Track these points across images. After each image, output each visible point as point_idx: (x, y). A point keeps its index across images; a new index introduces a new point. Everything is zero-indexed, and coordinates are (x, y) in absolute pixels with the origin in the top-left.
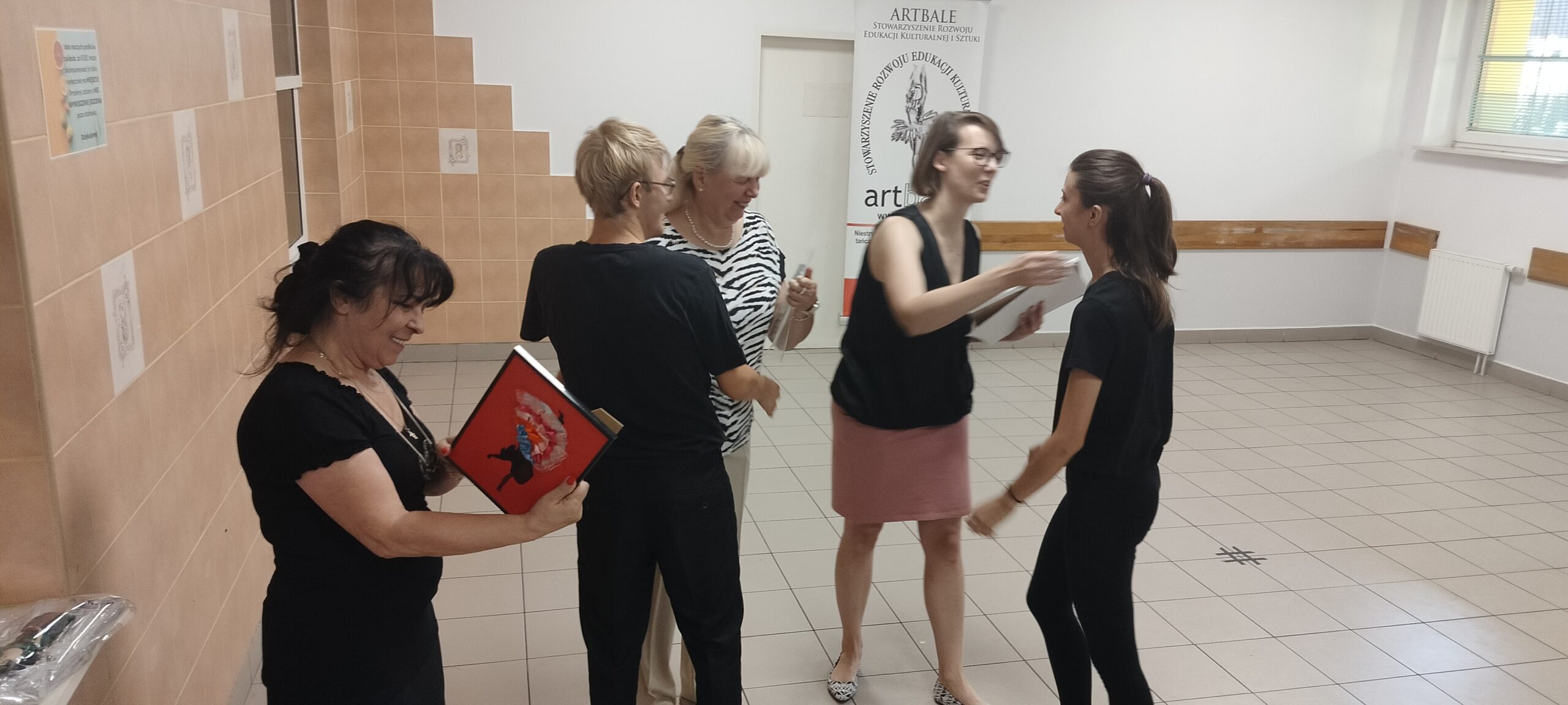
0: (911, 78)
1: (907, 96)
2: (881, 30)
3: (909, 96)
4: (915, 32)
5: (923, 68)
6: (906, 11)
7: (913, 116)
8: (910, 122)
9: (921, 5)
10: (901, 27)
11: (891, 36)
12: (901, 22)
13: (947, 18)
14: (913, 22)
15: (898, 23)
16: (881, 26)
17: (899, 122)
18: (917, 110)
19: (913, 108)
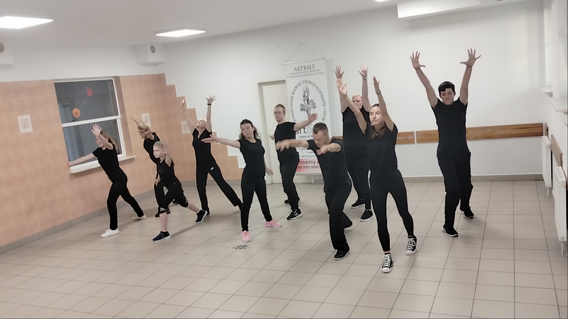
0: (303, 89)
1: (303, 96)
3: (304, 95)
4: (302, 74)
5: (307, 86)
6: (299, 68)
7: (306, 102)
8: (305, 104)
9: (303, 65)
10: (298, 73)
11: (295, 76)
12: (298, 71)
13: (312, 67)
14: (301, 71)
15: (297, 72)
16: (291, 74)
17: (302, 105)
18: (307, 100)
19: (306, 99)
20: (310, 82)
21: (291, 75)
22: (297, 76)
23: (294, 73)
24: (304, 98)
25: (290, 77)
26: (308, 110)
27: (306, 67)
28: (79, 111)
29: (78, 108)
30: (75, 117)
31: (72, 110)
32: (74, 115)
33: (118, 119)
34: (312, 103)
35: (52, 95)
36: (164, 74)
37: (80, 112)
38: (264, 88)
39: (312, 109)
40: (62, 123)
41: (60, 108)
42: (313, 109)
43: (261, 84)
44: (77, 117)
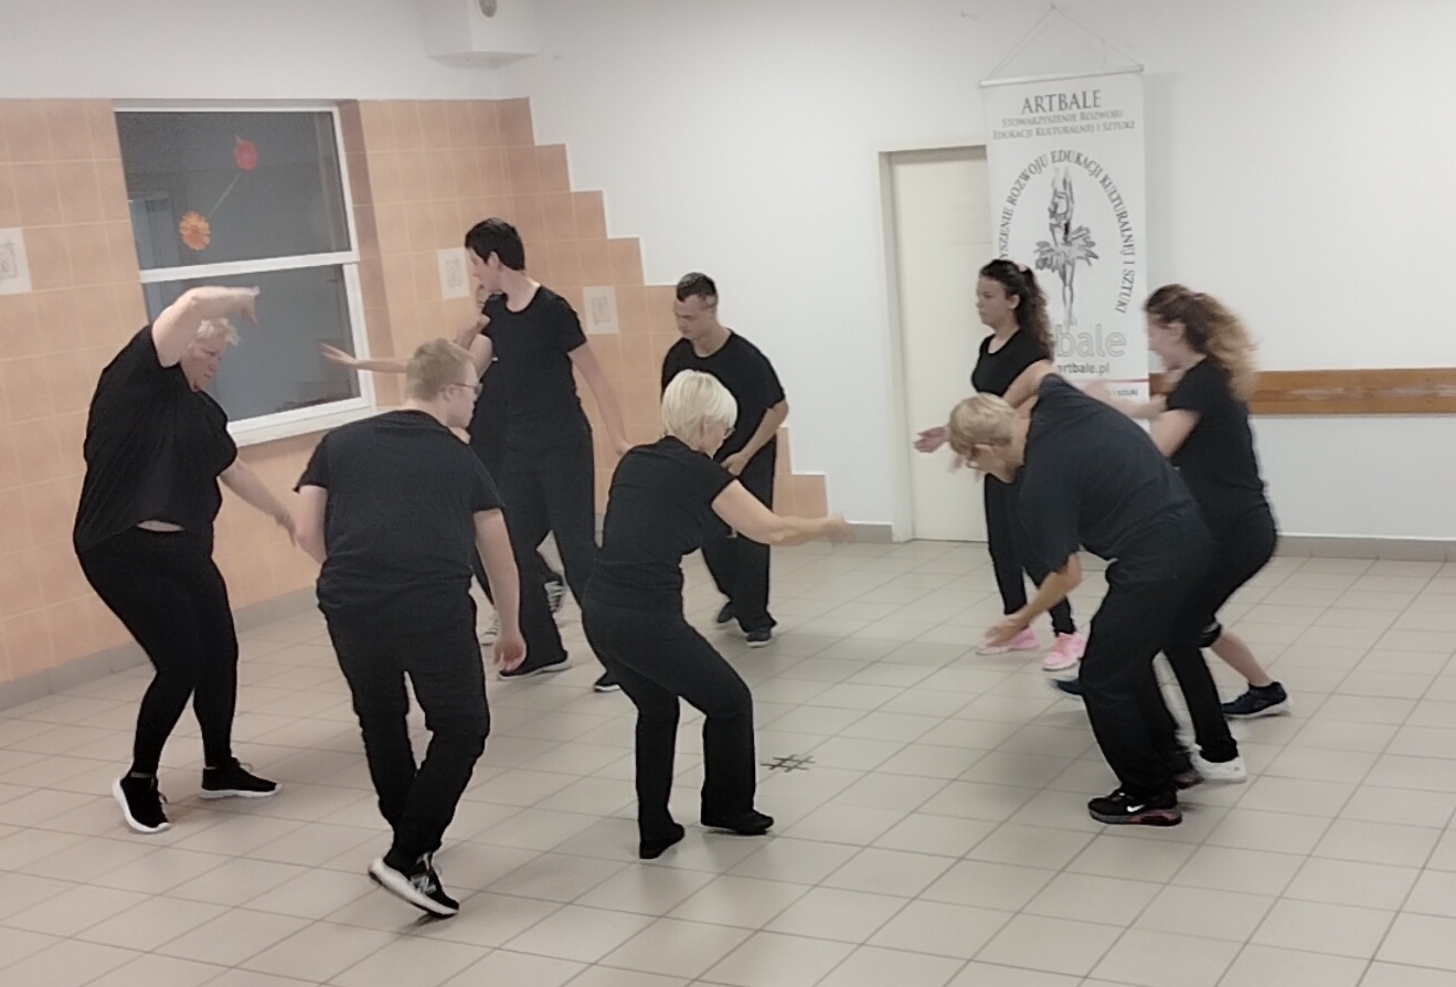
0: (1053, 185)
1: (1049, 210)
2: (1012, 128)
3: (1053, 209)
4: (1052, 125)
5: (1066, 172)
6: (1039, 100)
7: (1060, 234)
8: (1056, 243)
9: (1057, 88)
10: (1033, 121)
11: (1025, 134)
12: (1035, 115)
13: (1090, 102)
14: (1048, 114)
15: (1030, 116)
16: (1011, 122)
17: (1042, 244)
18: (1063, 227)
19: (1058, 225)
20: (1078, 158)
21: (1008, 129)
22: (1030, 133)
23: (1021, 122)
24: (1054, 221)
25: (1004, 135)
26: (1064, 267)
27: (1069, 100)
28: (203, 225)
29: (202, 213)
30: (192, 246)
31: (177, 220)
32: (186, 240)
33: (350, 263)
34: (1080, 242)
35: (106, 160)
36: (526, 101)
37: (211, 228)
38: (904, 172)
39: (1081, 264)
40: (142, 267)
41: (134, 210)
42: (1084, 263)
43: (891, 159)
44: (197, 248)
